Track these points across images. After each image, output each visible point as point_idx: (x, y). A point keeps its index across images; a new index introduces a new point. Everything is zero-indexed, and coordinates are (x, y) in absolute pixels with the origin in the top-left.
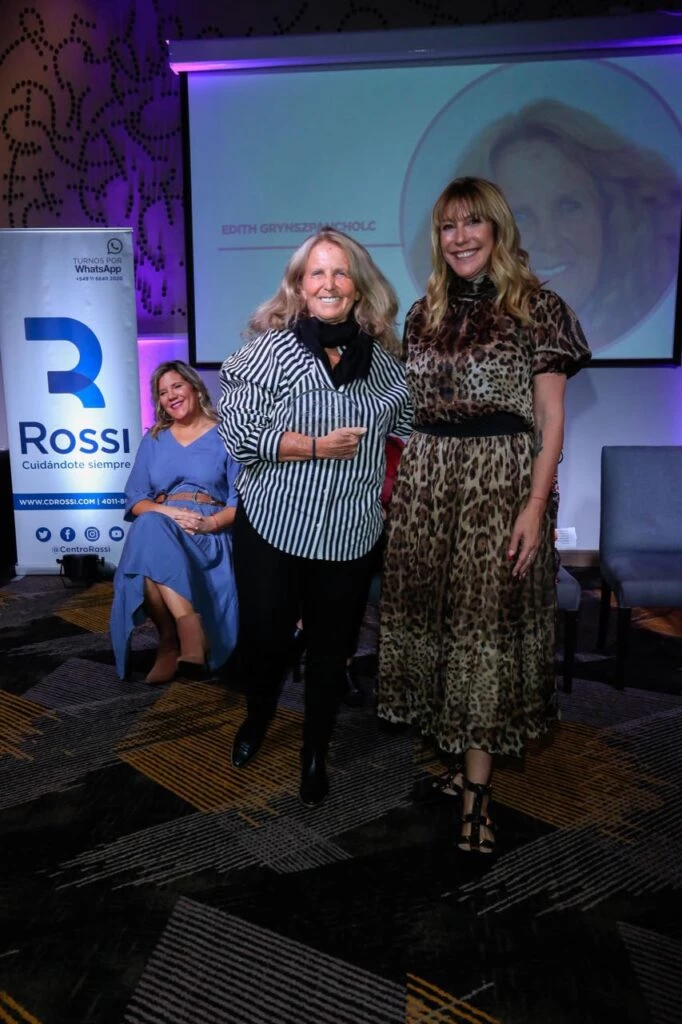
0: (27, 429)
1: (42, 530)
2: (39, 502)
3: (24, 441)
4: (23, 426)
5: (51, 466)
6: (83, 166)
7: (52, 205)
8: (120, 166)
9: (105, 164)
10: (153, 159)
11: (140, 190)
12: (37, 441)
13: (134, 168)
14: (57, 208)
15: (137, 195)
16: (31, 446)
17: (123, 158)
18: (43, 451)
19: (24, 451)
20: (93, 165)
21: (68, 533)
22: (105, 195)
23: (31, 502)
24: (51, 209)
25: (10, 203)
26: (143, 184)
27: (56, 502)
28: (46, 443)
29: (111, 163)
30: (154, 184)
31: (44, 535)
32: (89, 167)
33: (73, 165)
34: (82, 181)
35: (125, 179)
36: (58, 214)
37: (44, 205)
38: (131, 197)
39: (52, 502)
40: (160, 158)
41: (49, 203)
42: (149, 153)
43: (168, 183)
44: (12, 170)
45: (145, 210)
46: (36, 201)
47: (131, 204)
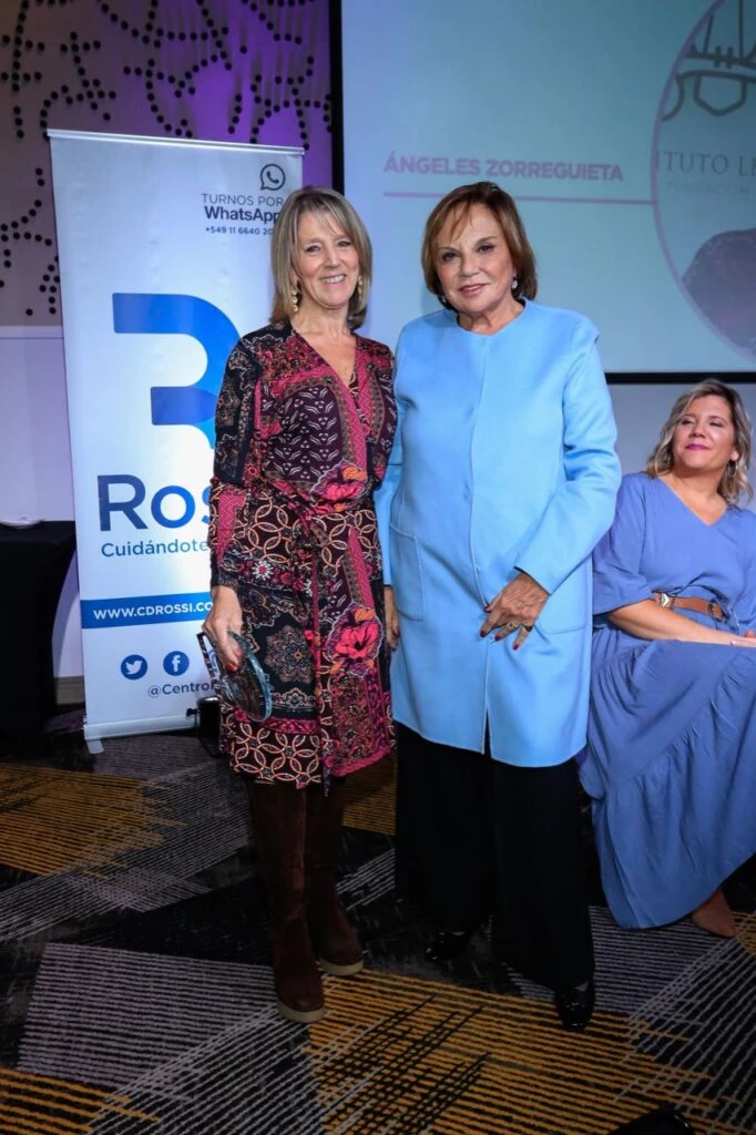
0: (112, 487)
1: (132, 659)
2: (128, 612)
3: (106, 508)
4: (104, 482)
5: (152, 549)
6: (153, 36)
7: (96, 99)
8: (219, 44)
9: (194, 36)
10: (277, 37)
11: (254, 88)
12: (128, 509)
13: (244, 50)
14: (105, 105)
15: (248, 96)
16: (117, 518)
17: (225, 31)
18: (140, 524)
19: (105, 526)
20: (171, 36)
21: (176, 662)
22: (192, 91)
23: (114, 614)
24: (94, 106)
25: (16, 88)
26: (258, 78)
27: (159, 610)
28: (144, 511)
29: (205, 36)
30: (278, 80)
31: (134, 668)
32: (164, 40)
33: (135, 33)
34: (151, 63)
35: (228, 67)
36: (107, 117)
37: (80, 97)
38: (239, 98)
39: (150, 611)
40: (288, 37)
41: (90, 95)
42: (270, 26)
43: (301, 80)
44: (20, 29)
45: (261, 122)
46: (65, 89)
47: (238, 110)
